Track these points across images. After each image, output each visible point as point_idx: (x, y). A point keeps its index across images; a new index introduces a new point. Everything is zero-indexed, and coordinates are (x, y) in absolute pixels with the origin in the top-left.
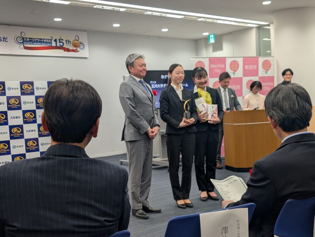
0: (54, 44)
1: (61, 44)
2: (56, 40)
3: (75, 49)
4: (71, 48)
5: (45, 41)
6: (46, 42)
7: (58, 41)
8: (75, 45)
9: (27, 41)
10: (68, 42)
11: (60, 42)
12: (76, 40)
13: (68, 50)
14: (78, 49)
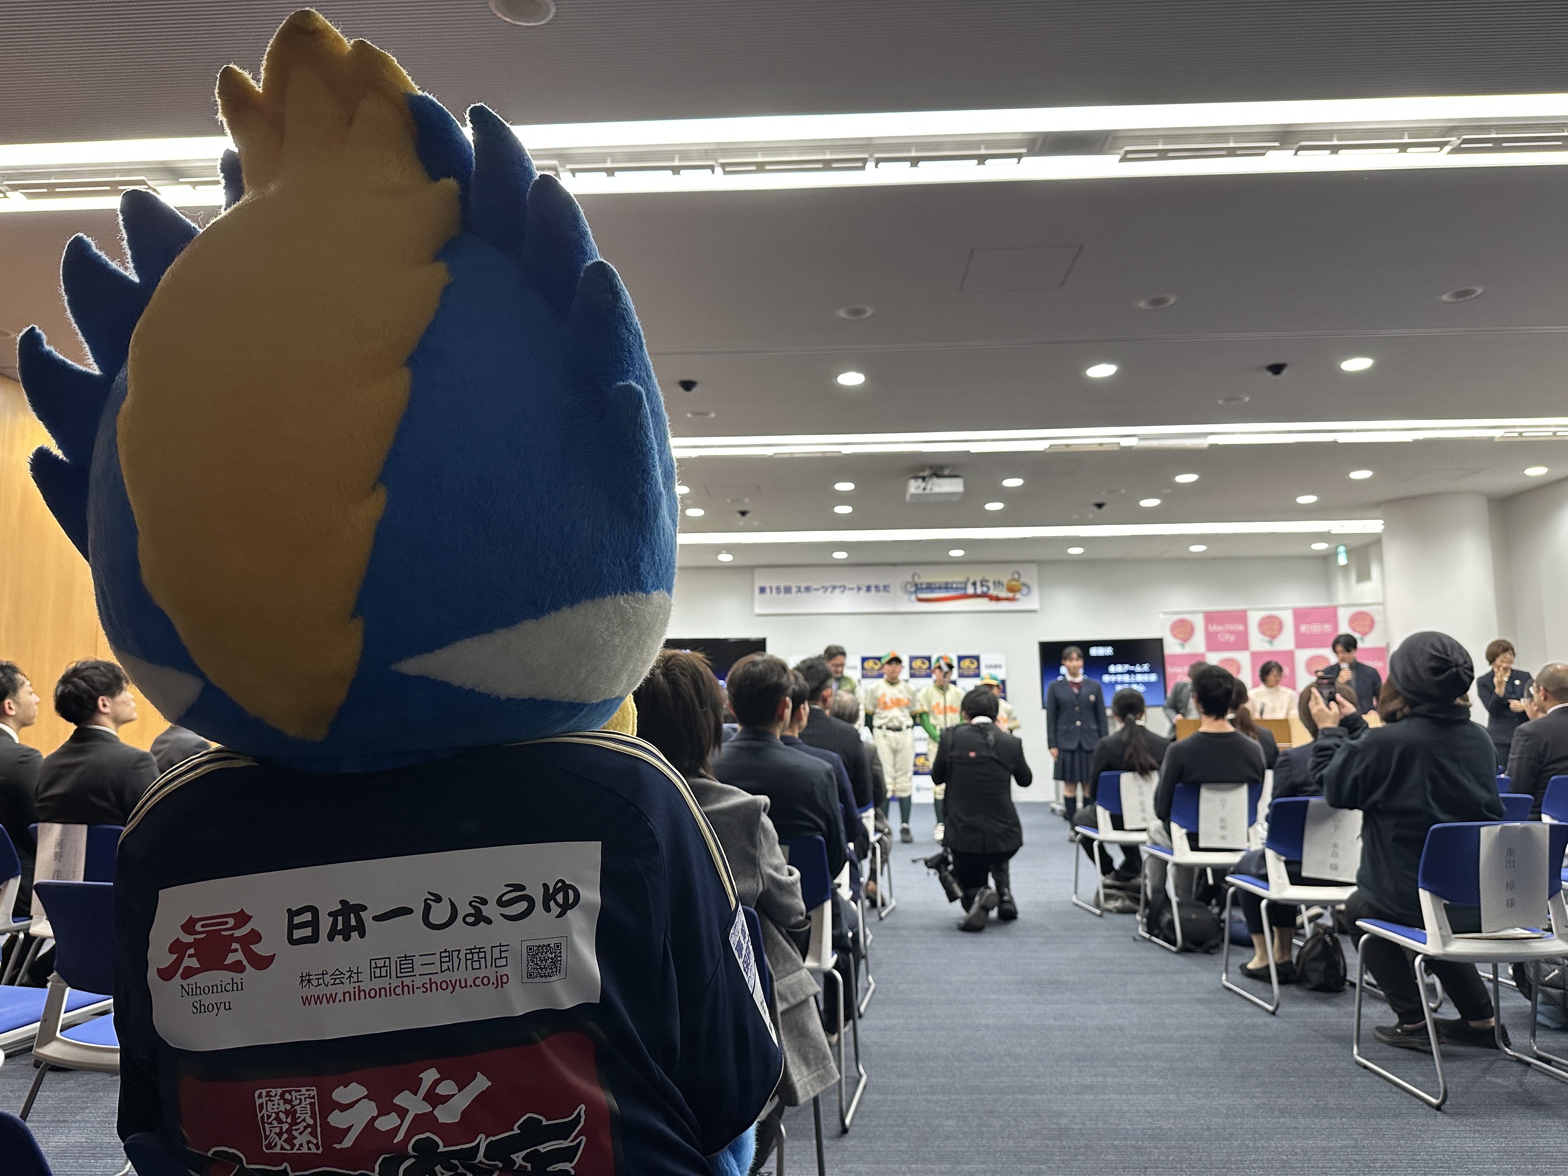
0: (970, 590)
1: (985, 589)
2: (974, 584)
3: (1010, 595)
4: (1003, 594)
5: (954, 586)
6: (957, 588)
7: (978, 585)
8: (1011, 589)
9: (922, 589)
10: (997, 584)
11: (982, 585)
12: (1014, 580)
13: (998, 599)
14: (1018, 596)
